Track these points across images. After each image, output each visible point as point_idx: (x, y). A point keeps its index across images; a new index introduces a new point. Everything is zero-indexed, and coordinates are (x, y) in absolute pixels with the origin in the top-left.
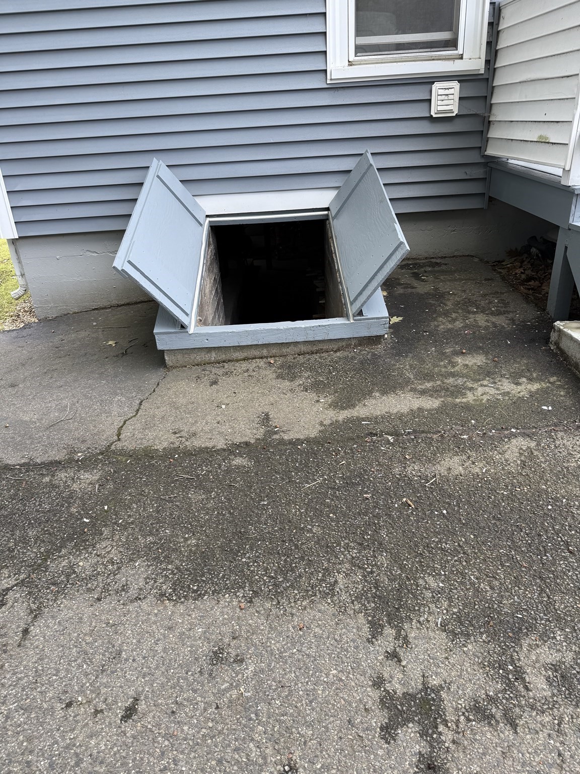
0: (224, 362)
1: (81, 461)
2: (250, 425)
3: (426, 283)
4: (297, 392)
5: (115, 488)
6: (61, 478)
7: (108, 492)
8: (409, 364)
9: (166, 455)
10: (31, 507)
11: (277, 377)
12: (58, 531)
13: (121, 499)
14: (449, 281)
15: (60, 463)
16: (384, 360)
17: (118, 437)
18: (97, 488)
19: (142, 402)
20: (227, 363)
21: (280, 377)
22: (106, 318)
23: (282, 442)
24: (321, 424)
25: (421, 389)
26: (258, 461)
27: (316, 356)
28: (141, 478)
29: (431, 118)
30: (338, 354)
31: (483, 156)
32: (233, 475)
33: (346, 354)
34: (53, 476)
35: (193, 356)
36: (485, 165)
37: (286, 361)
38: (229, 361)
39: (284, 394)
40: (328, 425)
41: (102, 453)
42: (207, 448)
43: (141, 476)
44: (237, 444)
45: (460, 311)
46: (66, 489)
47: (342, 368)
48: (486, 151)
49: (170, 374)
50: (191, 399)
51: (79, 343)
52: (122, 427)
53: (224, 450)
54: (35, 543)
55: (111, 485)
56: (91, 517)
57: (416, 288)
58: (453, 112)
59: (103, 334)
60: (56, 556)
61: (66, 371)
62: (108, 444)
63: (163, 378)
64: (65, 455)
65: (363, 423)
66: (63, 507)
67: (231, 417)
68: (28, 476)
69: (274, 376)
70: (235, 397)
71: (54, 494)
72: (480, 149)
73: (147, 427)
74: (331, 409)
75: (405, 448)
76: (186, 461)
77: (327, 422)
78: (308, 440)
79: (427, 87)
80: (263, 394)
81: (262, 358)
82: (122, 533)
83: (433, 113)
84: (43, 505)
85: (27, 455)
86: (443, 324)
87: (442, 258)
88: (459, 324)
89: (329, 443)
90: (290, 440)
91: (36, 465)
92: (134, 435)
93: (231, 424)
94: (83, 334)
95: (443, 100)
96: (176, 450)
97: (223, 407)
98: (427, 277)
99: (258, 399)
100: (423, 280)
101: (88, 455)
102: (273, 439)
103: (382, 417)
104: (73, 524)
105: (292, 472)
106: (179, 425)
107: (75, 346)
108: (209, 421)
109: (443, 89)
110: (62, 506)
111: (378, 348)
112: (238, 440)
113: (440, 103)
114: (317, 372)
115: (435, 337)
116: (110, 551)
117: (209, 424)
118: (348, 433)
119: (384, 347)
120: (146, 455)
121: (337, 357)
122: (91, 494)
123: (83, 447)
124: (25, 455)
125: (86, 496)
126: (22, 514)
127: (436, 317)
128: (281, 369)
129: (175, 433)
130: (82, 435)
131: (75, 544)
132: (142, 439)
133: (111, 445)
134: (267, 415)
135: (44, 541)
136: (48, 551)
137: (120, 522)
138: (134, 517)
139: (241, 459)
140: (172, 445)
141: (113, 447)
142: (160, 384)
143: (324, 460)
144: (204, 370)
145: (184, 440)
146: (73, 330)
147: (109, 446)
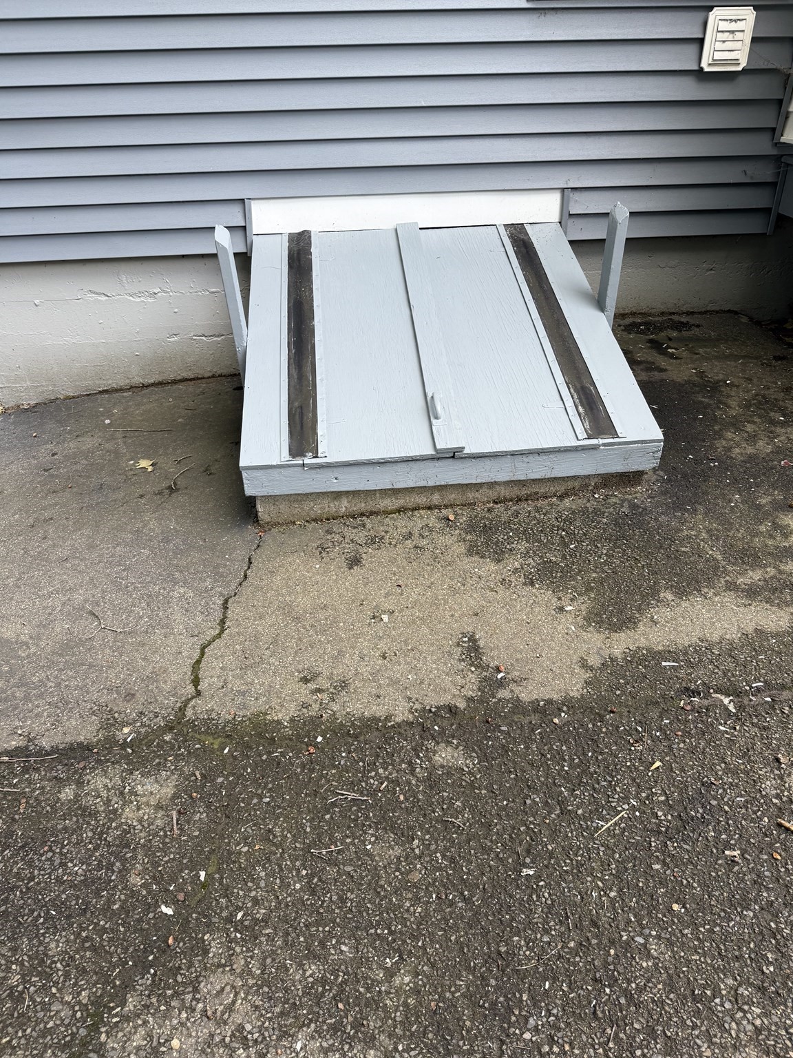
0: (362, 515)
1: (131, 745)
2: (445, 664)
3: (679, 361)
4: (515, 586)
5: (211, 821)
6: (96, 790)
7: (200, 831)
8: (704, 528)
9: (298, 734)
10: (44, 869)
11: (469, 551)
12: (111, 940)
13: (230, 853)
14: (716, 358)
15: (88, 748)
16: (656, 519)
17: (196, 687)
18: (175, 821)
19: (226, 601)
20: (368, 517)
21: (472, 550)
22: (125, 409)
23: (517, 706)
24: (584, 665)
25: (746, 585)
26: (484, 757)
27: (528, 507)
28: (261, 797)
29: (700, 74)
30: (567, 502)
31: (776, 144)
32: (445, 794)
33: (581, 502)
34: (80, 784)
35: (307, 506)
36: (777, 159)
37: (476, 516)
38: (372, 513)
39: (492, 590)
40: (600, 668)
41: (169, 728)
42: (375, 719)
43: (259, 792)
44: (433, 710)
45: (756, 419)
46: (112, 820)
47: (585, 535)
48: (782, 135)
49: (267, 538)
50: (319, 598)
51: (85, 462)
52: (198, 662)
53: (410, 724)
54: (67, 975)
55: (201, 814)
56: (174, 902)
57: (665, 370)
58: (739, 64)
59: (125, 442)
60: (116, 1015)
61: (71, 523)
62: (178, 705)
63: (255, 546)
64: (98, 731)
65: (664, 664)
66: (113, 872)
67: (406, 642)
68: (30, 782)
69: (462, 548)
70: (402, 594)
71: (90, 834)
72: (774, 132)
73: (249, 663)
74: (591, 628)
75: (765, 728)
76: (340, 751)
77: (594, 661)
78: (568, 703)
79: (699, 16)
80: (454, 591)
81: (429, 508)
82: (248, 950)
83: (704, 64)
84: (70, 865)
85: (22, 728)
86: (738, 446)
87: (689, 313)
88: (764, 447)
89: (612, 712)
90: (532, 702)
91: (41, 752)
92: (226, 682)
93: (408, 659)
94: (88, 442)
95: (724, 42)
96: (315, 721)
97: (385, 618)
98: (676, 349)
99: (446, 602)
100: (672, 356)
101: (143, 730)
102: (500, 700)
103: (696, 651)
104: (140, 920)
105: (560, 786)
106: (309, 661)
107: (79, 467)
108: (365, 652)
109: (727, 20)
110: (110, 867)
111: (636, 492)
112: (433, 700)
113: (719, 46)
114: (540, 541)
115: (732, 472)
116: (234, 1002)
117: (366, 658)
118: (642, 689)
119: (647, 490)
120: (260, 735)
121: (566, 509)
122: (166, 836)
123: (130, 710)
124: (16, 728)
125: (156, 842)
126: (28, 889)
127: (721, 430)
128: (471, 534)
129: (306, 680)
130: (124, 680)
131: (153, 981)
132: (243, 694)
133: (185, 706)
134: (473, 639)
135: (84, 971)
136: (97, 1002)
137: (238, 918)
138: (266, 904)
139: (449, 749)
140: (305, 710)
141: (189, 713)
142: (253, 561)
143: (616, 757)
144: (329, 532)
145: (325, 697)
146: (70, 432)
147: (180, 709)
